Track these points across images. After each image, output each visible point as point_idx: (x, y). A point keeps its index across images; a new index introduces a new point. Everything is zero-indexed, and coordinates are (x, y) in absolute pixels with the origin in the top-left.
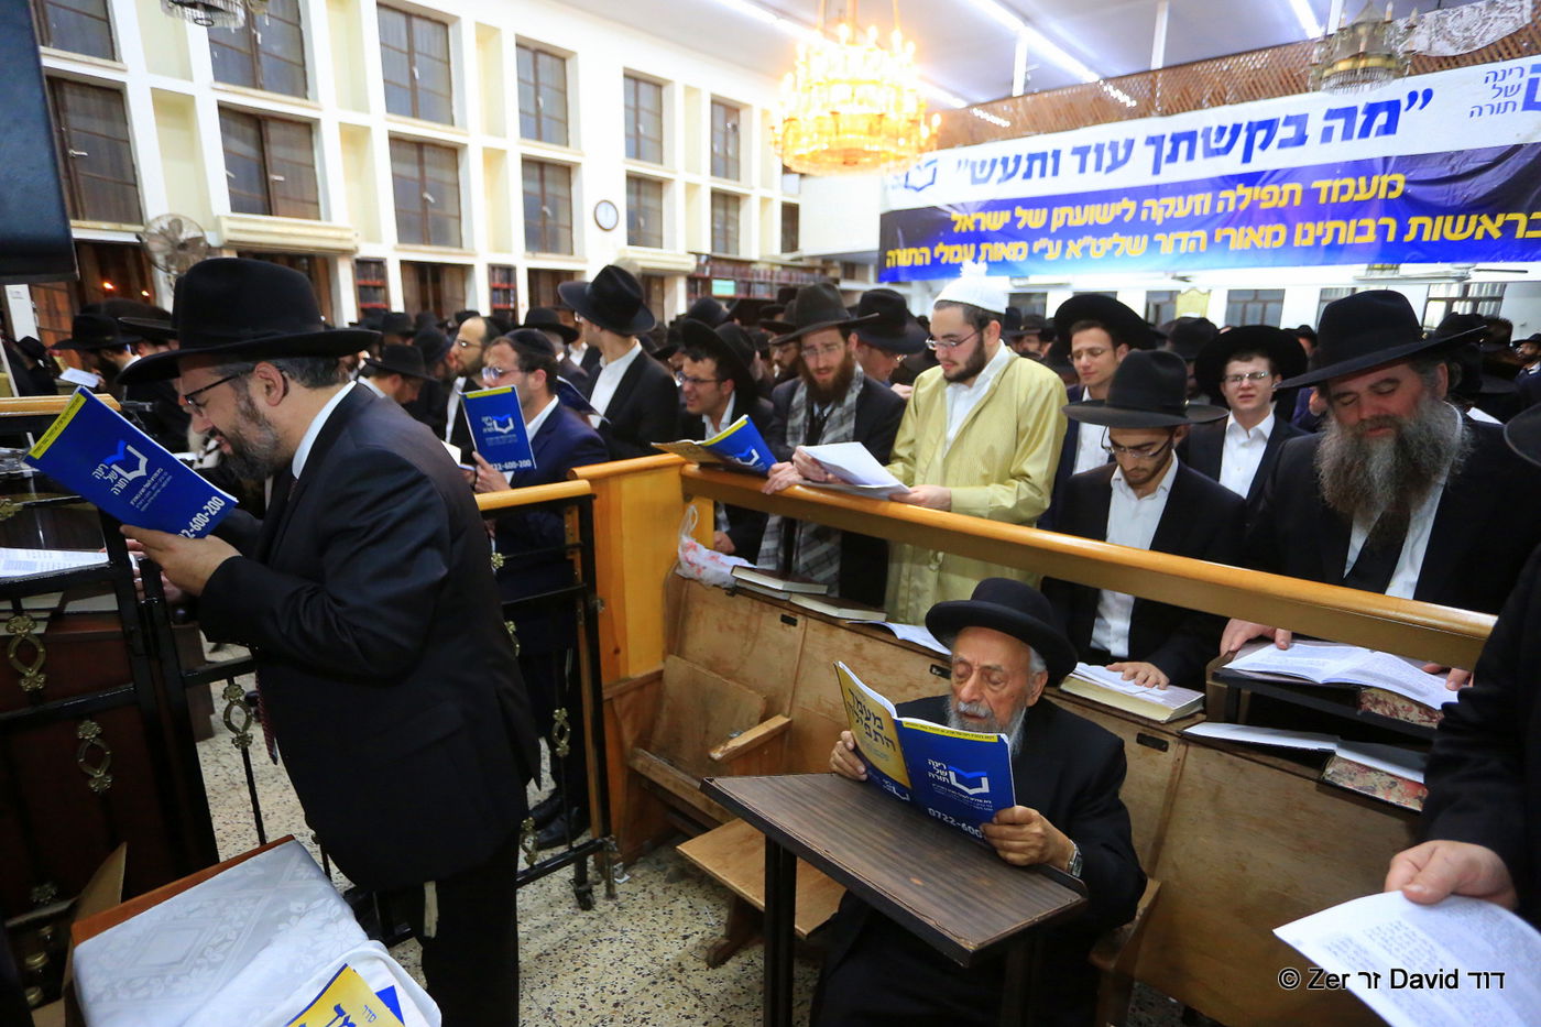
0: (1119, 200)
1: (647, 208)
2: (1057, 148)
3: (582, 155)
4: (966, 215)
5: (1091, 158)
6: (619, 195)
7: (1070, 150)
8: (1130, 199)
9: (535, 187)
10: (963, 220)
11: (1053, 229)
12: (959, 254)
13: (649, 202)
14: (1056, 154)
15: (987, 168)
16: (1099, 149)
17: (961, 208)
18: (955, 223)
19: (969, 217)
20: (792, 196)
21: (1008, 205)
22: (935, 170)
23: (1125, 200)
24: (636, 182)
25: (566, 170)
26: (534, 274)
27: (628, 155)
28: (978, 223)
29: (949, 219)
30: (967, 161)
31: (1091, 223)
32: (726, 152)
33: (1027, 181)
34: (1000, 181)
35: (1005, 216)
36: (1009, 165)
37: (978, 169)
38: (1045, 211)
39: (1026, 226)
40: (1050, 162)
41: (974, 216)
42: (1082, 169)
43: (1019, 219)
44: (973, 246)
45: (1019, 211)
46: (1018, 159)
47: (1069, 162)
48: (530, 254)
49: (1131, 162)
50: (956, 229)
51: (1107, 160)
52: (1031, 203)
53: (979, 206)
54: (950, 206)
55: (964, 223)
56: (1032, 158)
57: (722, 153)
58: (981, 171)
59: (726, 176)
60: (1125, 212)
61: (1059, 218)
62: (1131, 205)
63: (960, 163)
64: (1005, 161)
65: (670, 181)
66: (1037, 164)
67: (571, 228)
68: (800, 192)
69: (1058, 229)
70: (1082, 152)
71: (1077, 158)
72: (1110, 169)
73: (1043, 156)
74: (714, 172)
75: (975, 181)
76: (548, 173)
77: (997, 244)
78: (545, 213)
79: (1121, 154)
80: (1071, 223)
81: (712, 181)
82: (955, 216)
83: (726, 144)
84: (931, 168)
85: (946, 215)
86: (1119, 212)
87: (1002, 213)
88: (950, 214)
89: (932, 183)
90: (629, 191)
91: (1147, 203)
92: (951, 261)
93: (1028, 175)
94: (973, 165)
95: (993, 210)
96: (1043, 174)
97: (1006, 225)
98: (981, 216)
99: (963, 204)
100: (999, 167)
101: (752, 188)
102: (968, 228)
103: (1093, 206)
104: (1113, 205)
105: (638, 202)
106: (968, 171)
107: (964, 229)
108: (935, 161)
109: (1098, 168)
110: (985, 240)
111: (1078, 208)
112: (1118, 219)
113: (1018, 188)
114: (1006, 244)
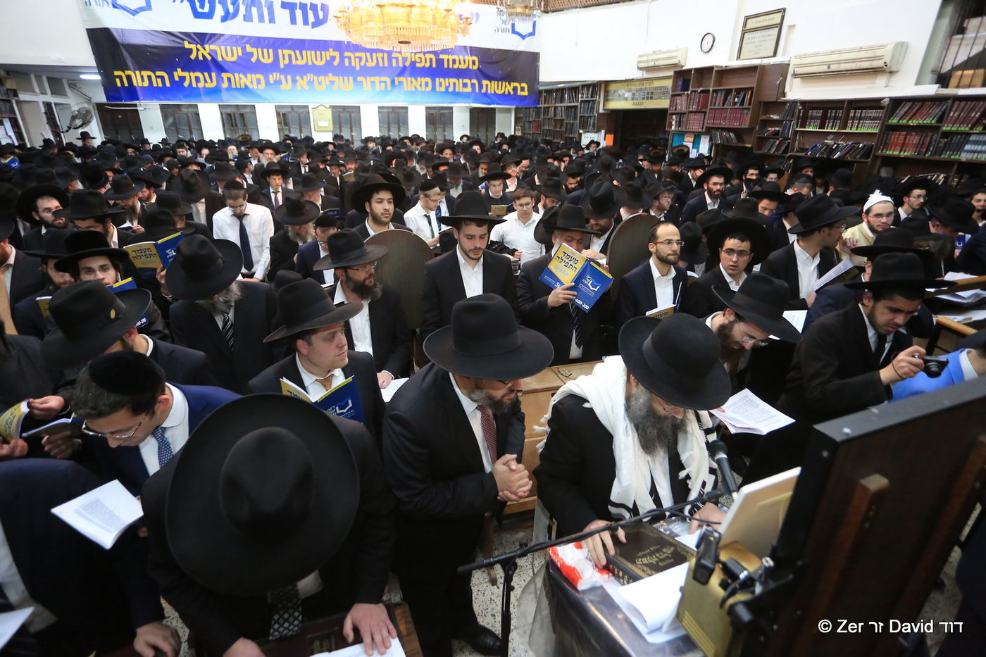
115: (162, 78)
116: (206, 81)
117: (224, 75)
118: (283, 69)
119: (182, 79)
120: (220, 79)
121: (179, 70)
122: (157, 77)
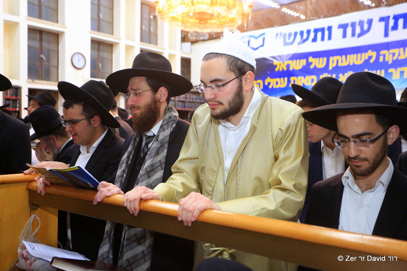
0: (366, 51)
1: (103, 58)
2: (330, 25)
3: (65, 28)
4: (281, 62)
5: (349, 30)
6: (87, 51)
7: (337, 26)
8: (372, 51)
9: (36, 44)
10: (280, 65)
11: (330, 68)
12: (279, 83)
13: (105, 55)
14: (330, 29)
15: (292, 37)
16: (353, 25)
17: (279, 58)
18: (276, 66)
19: (283, 63)
20: (187, 54)
21: (305, 56)
22: (264, 39)
23: (370, 51)
24: (96, 44)
25: (56, 36)
26: (32, 92)
27: (93, 29)
28: (288, 66)
29: (272, 65)
30: (281, 34)
31: (351, 64)
32: (150, 30)
33: (314, 43)
34: (299, 43)
35: (303, 62)
36: (304, 37)
37: (287, 37)
38: (325, 59)
39: (315, 66)
40: (326, 33)
41: (286, 63)
42: (344, 36)
43: (311, 63)
44: (286, 79)
45: (311, 59)
46: (309, 32)
47: (337, 33)
48: (31, 81)
49: (371, 31)
50: (277, 70)
51: (358, 30)
52: (317, 55)
53: (289, 57)
54: (273, 57)
55: (280, 66)
56: (316, 31)
57: (147, 30)
58: (289, 39)
59: (150, 42)
60: (370, 57)
61: (333, 62)
62: (374, 54)
63: (277, 35)
64: (302, 33)
65: (117, 44)
66: (319, 34)
67: (58, 68)
68: (191, 52)
69: (333, 68)
70: (344, 27)
71: (341, 30)
72: (360, 35)
73: (323, 30)
74: (142, 40)
75: (286, 44)
76: (44, 37)
77: (299, 77)
78: (42, 58)
79: (366, 27)
80: (340, 64)
81: (141, 45)
82: (275, 62)
83: (150, 26)
84: (262, 38)
85: (271, 62)
86: (367, 58)
87: (302, 60)
88: (273, 61)
89: (263, 46)
90: (92, 48)
91: (382, 52)
92: (274, 87)
93: (315, 40)
94: (285, 35)
95: (296, 59)
96: (323, 39)
97: (303, 67)
98: (290, 62)
99: (280, 56)
100: (299, 37)
101: (164, 49)
102: (283, 69)
103: (352, 55)
104: (363, 54)
105: (99, 55)
106: (282, 39)
107: (281, 70)
108: (264, 34)
109: (353, 35)
110: (293, 75)
111: (344, 57)
112: (367, 62)
113: (309, 47)
114: (305, 77)
115: (259, 84)
116: (281, 84)
117: (292, 79)
118: (331, 70)
119: (269, 84)
120: (289, 81)
121: (269, 78)
122: (257, 84)
